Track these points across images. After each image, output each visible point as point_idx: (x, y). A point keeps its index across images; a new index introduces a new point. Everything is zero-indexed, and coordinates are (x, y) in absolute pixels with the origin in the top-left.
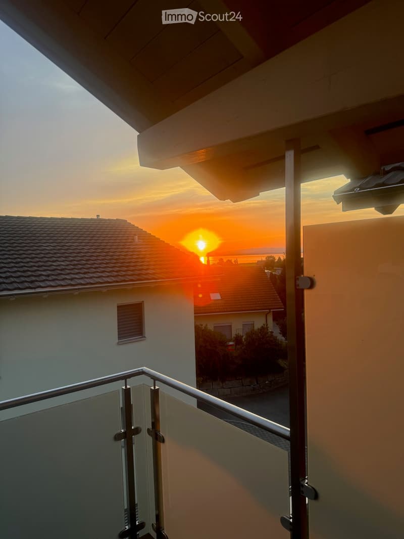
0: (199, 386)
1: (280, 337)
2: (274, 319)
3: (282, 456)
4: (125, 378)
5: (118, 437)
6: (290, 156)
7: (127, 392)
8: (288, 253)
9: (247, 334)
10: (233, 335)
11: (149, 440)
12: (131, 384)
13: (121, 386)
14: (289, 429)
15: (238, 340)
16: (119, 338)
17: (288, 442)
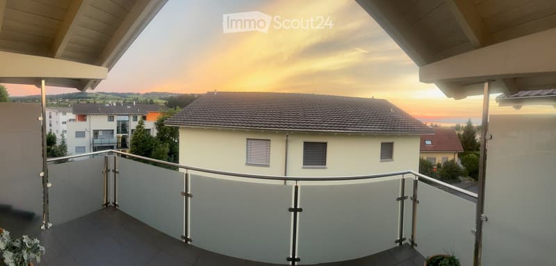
0: (420, 173)
1: (461, 165)
2: (458, 156)
3: (473, 206)
4: (403, 174)
5: (398, 199)
6: (486, 85)
7: (403, 180)
8: (483, 123)
9: (445, 163)
10: (437, 163)
11: (412, 202)
12: (406, 176)
13: (400, 177)
14: (476, 195)
15: (439, 166)
16: (381, 159)
17: (477, 200)
